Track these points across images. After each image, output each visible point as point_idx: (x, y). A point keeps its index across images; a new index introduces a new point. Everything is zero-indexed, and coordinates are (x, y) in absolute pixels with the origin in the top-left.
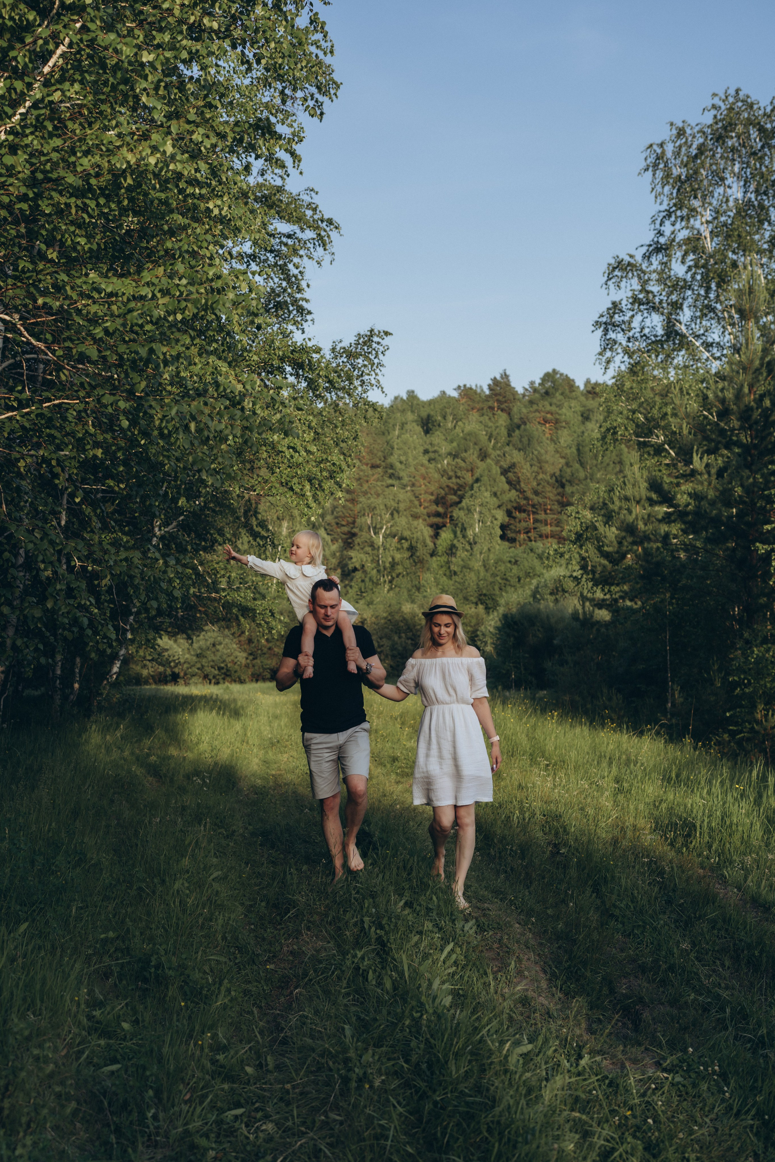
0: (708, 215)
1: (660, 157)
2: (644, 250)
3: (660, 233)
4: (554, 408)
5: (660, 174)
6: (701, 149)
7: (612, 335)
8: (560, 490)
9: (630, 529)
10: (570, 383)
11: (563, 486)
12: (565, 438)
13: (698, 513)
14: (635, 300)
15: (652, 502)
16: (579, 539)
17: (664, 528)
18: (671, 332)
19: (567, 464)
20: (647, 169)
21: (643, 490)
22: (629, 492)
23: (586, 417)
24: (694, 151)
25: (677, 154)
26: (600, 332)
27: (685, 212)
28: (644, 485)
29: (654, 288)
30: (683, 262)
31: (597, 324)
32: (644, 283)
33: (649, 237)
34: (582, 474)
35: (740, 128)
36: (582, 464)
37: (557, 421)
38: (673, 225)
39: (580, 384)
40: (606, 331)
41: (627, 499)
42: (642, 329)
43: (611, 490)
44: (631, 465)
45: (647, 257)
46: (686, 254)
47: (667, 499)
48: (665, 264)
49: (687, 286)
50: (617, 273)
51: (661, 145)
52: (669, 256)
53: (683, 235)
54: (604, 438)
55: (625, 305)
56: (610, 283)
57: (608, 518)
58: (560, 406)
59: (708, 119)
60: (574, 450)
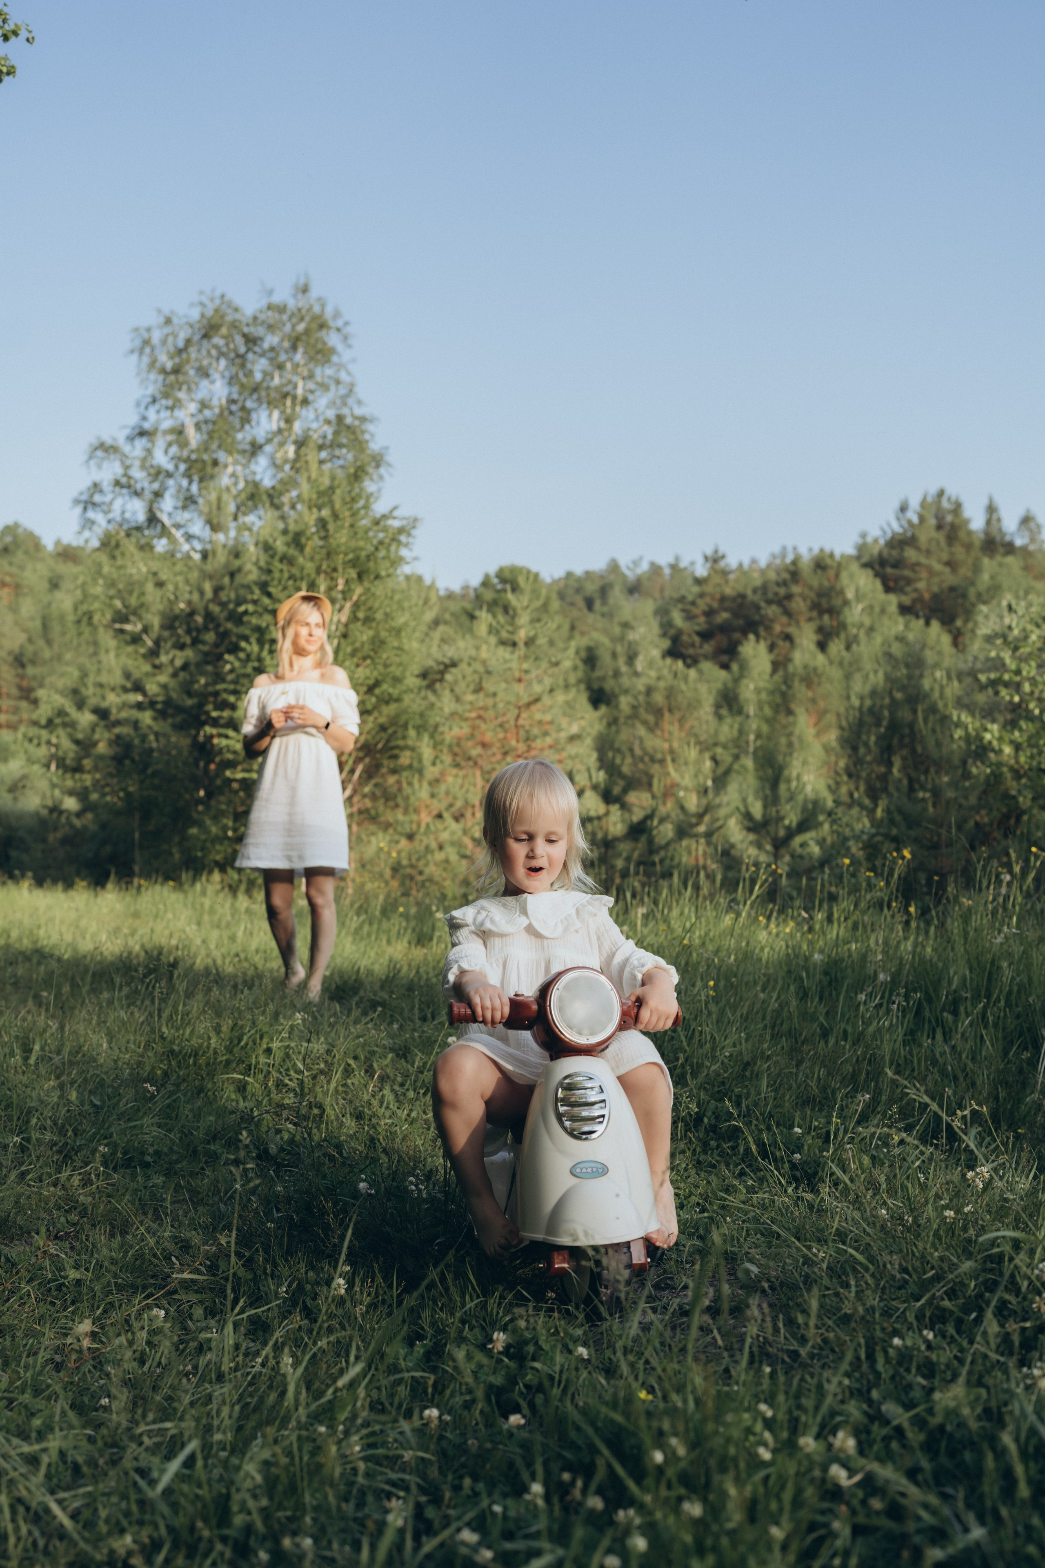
0: (193, 407)
1: (146, 342)
2: (127, 432)
3: (144, 418)
4: (14, 570)
5: (146, 360)
6: (188, 342)
7: (91, 514)
8: (20, 671)
9: (102, 714)
10: (36, 544)
11: (23, 666)
12: (28, 608)
13: (168, 702)
14: (117, 483)
15: (125, 690)
16: (50, 724)
17: (135, 714)
18: (152, 519)
19: (30, 640)
20: (132, 351)
21: (117, 679)
22: (104, 678)
23: (54, 584)
24: (181, 344)
25: (164, 342)
26: (79, 509)
27: (170, 402)
28: (118, 673)
29: (137, 474)
30: (166, 452)
31: (77, 502)
32: (127, 468)
33: (133, 419)
34: (47, 654)
35: (224, 331)
36: (49, 642)
37: (17, 587)
38: (158, 412)
39: (49, 543)
40: (85, 509)
41: (101, 686)
42: (123, 512)
43: (84, 675)
44: (107, 651)
45: (131, 439)
46: (170, 445)
47: (138, 687)
48: (149, 451)
49: (169, 475)
50: (99, 453)
51: (148, 330)
52: (153, 442)
53: (167, 424)
54: (79, 622)
55: (106, 486)
56: (92, 462)
57: (80, 705)
58: (22, 568)
59: (195, 314)
60: (38, 623)
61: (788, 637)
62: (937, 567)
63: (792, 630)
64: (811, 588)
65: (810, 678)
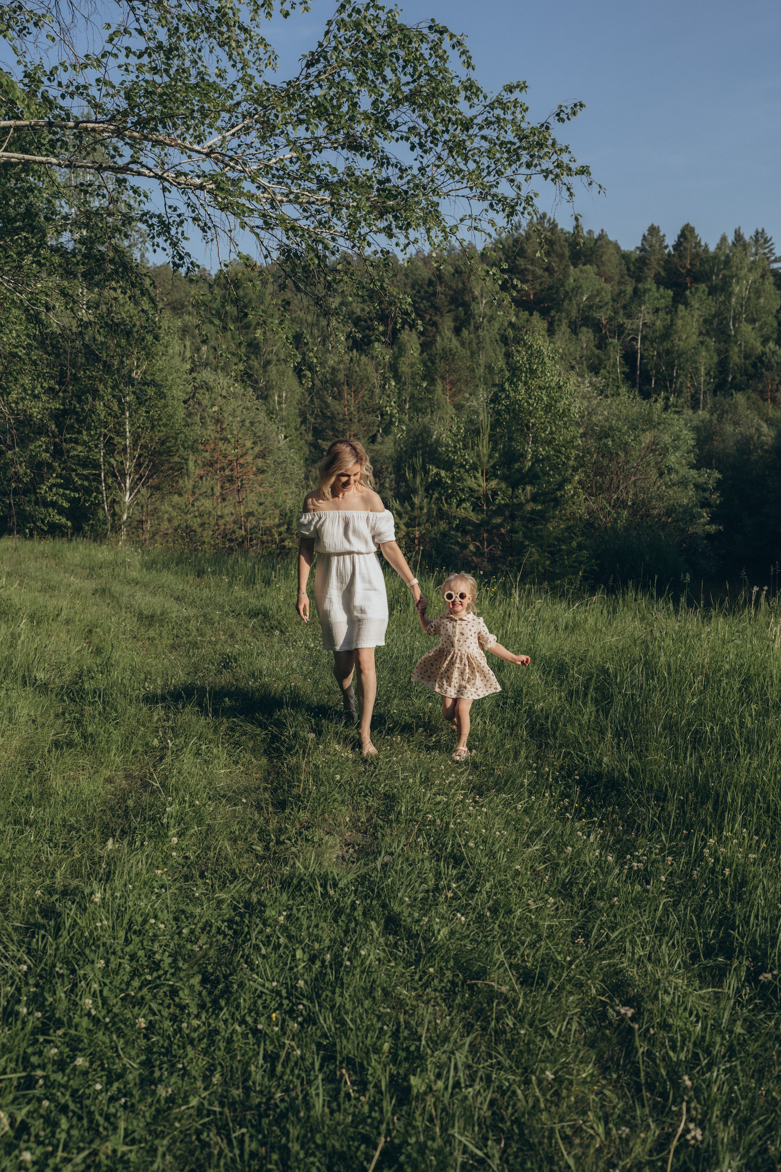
61: (435, 324)
62: (539, 272)
63: (436, 318)
64: (450, 288)
65: (447, 355)
